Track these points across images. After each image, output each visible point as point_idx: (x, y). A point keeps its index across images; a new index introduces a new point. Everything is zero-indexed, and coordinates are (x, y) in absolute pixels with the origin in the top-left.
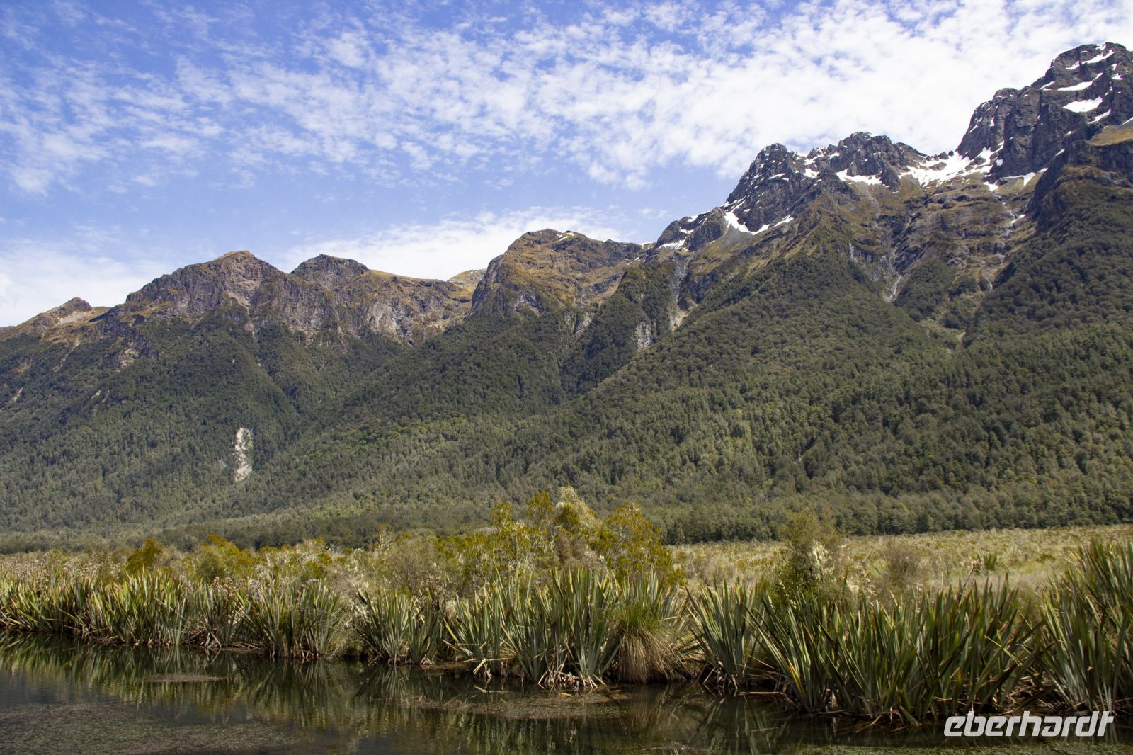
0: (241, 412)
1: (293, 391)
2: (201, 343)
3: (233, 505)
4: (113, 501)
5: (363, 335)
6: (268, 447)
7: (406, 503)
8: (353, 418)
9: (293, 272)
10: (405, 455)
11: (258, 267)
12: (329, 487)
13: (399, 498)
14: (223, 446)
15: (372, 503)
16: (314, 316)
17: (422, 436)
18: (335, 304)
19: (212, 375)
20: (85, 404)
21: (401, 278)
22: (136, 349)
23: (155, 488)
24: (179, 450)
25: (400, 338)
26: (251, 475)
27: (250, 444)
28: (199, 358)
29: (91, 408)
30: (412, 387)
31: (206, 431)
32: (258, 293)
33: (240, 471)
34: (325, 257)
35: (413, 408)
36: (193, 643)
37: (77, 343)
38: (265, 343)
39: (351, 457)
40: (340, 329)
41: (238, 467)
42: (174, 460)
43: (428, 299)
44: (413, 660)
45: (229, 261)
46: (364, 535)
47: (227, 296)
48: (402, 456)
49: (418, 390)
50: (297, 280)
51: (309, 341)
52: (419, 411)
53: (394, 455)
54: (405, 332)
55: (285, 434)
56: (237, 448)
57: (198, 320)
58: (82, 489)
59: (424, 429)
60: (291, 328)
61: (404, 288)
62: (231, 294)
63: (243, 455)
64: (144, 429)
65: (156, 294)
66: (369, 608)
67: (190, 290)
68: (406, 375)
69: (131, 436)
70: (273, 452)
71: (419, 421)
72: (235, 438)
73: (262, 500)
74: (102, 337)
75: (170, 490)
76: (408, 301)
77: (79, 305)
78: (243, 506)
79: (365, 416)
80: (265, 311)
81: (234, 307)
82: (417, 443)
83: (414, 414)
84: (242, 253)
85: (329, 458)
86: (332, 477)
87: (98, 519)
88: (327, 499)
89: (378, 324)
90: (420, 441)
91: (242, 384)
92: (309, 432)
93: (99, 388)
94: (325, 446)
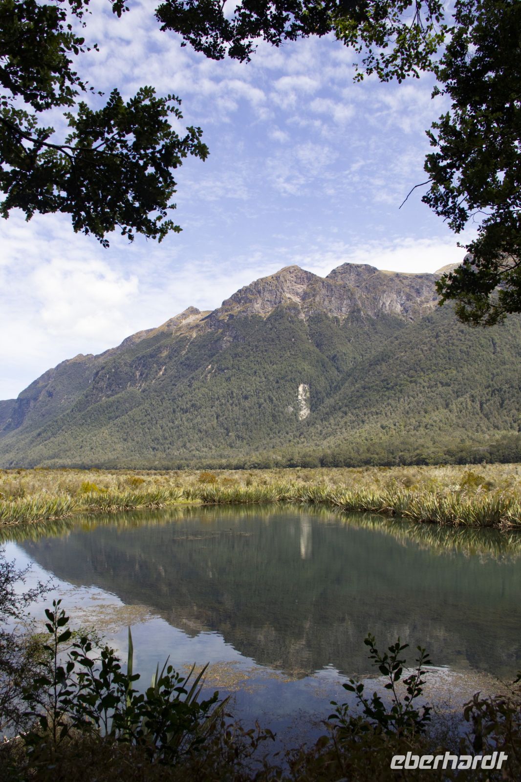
0: (301, 374)
1: (334, 357)
2: (271, 329)
3: (300, 435)
4: (224, 434)
5: (378, 316)
6: (320, 396)
7: (417, 431)
8: (376, 373)
9: (327, 277)
10: (414, 398)
11: (304, 275)
12: (363, 422)
13: (413, 428)
14: (291, 397)
15: (394, 431)
16: (344, 305)
17: (425, 384)
18: (357, 296)
19: (280, 350)
20: (202, 374)
21: (401, 274)
22: (230, 336)
23: (249, 426)
24: (262, 400)
25: (404, 316)
26: (310, 415)
27: (308, 394)
28: (270, 339)
29: (206, 376)
30: (416, 349)
31: (279, 387)
32: (305, 293)
33: (302, 413)
34: (348, 264)
35: (417, 364)
37: (194, 335)
38: (313, 326)
39: (377, 400)
40: (362, 313)
41: (301, 410)
42: (260, 407)
43: (421, 287)
45: (285, 273)
47: (285, 297)
48: (412, 398)
49: (420, 352)
50: (331, 282)
51: (342, 323)
52: (422, 367)
53: (406, 398)
54: (407, 311)
55: (330, 386)
56: (300, 397)
57: (268, 314)
58: (205, 427)
59: (426, 379)
60: (329, 314)
61: (404, 281)
62: (288, 295)
63: (303, 402)
64: (239, 388)
65: (240, 300)
67: (262, 295)
68: (411, 342)
69: (232, 393)
70: (323, 399)
71: (422, 374)
72: (298, 391)
73: (319, 431)
74: (209, 330)
75: (258, 426)
76: (407, 290)
77: (193, 311)
78: (307, 436)
79: (384, 372)
80: (311, 305)
81: (291, 304)
82: (422, 389)
83: (418, 369)
84: (293, 267)
85: (362, 402)
86: (365, 414)
87: (216, 446)
88: (363, 430)
89: (388, 308)
90: (424, 387)
91: (300, 355)
92: (347, 384)
93: (210, 363)
94: (358, 394)
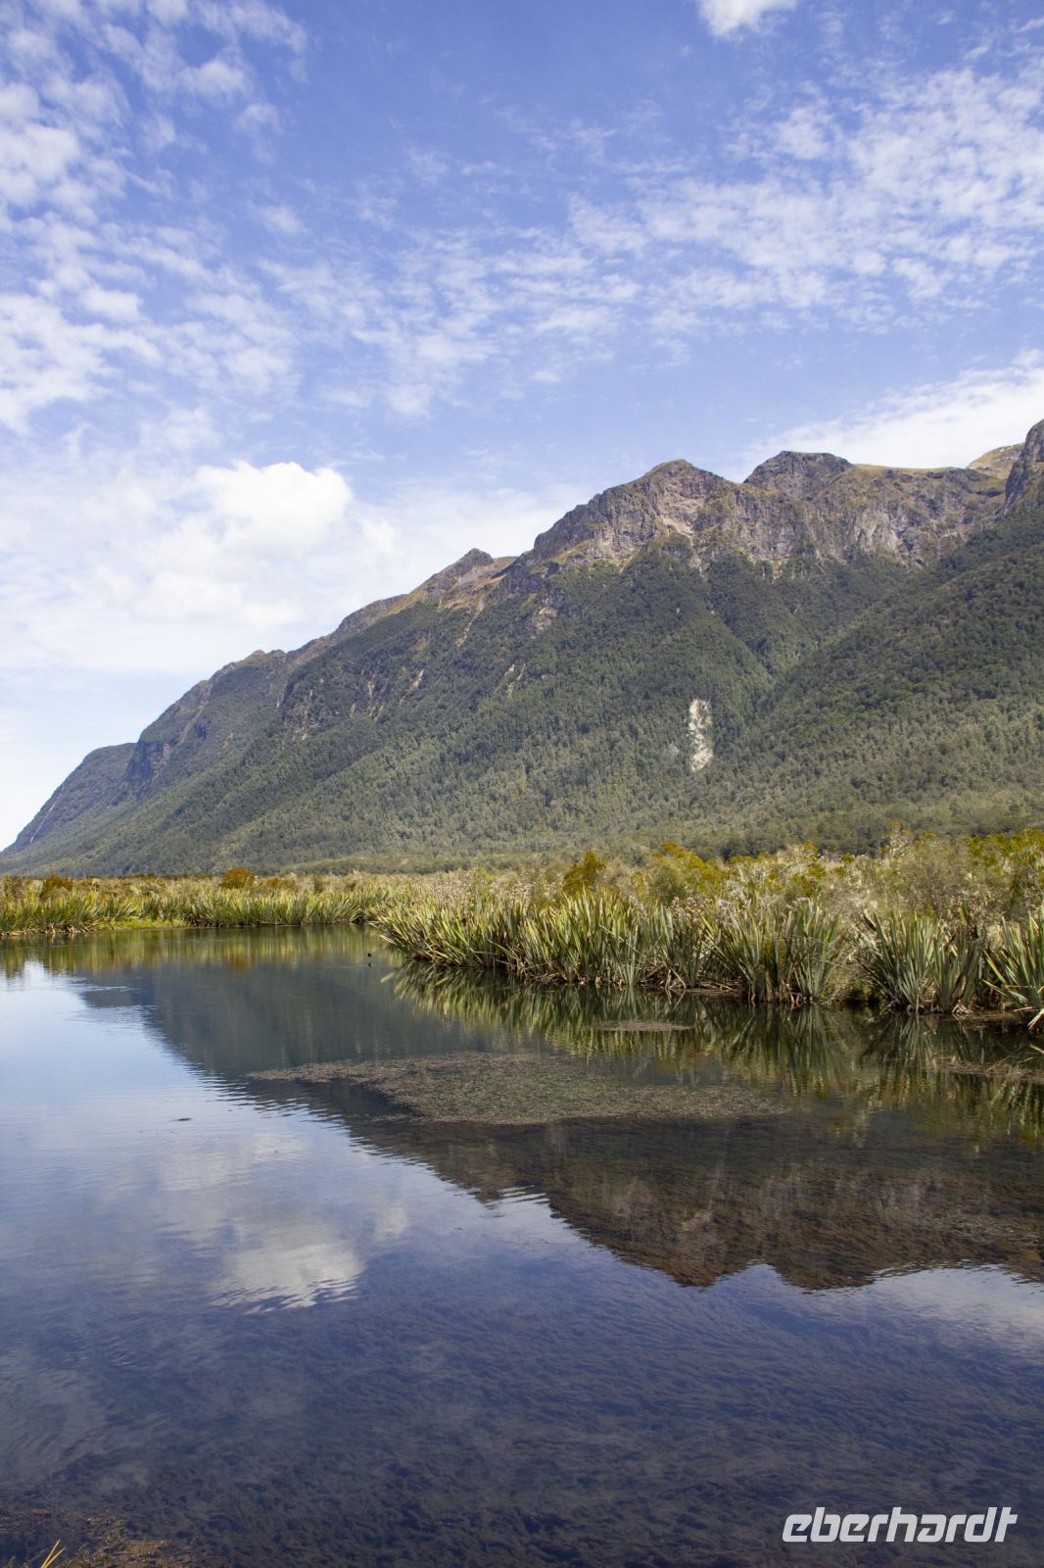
0: (693, 678)
1: (760, 645)
2: (634, 591)
3: (692, 803)
4: (541, 805)
5: (851, 557)
6: (732, 723)
7: (925, 790)
8: (845, 675)
9: (746, 481)
10: (921, 723)
11: (699, 479)
12: (817, 773)
13: (915, 783)
14: (674, 726)
15: (878, 792)
16: (781, 538)
17: (943, 695)
18: (807, 518)
19: (652, 632)
20: (497, 684)
21: (898, 470)
22: (553, 606)
23: (591, 786)
24: (617, 734)
25: (903, 557)
26: (713, 761)
27: (709, 720)
28: (632, 611)
29: (506, 688)
30: (926, 625)
31: (650, 708)
32: (702, 516)
33: (697, 757)
34: (788, 454)
35: (928, 655)
36: (651, 983)
37: (481, 607)
38: (718, 582)
39: (846, 730)
40: (817, 552)
41: (694, 752)
42: (612, 748)
43: (940, 496)
44: (941, 1008)
45: (660, 476)
46: (868, 836)
47: (662, 524)
48: (916, 724)
49: (934, 629)
50: (753, 491)
51: (776, 575)
52: (938, 659)
53: (905, 724)
54: (910, 547)
55: (754, 703)
56: (692, 726)
57: (627, 561)
58: (502, 791)
59: (946, 685)
60: (751, 558)
61: (903, 484)
62: (667, 521)
63: (700, 736)
64: (571, 710)
65: (570, 532)
66: (879, 936)
67: (614, 521)
68: (916, 609)
69: (557, 721)
70: (739, 729)
71: (938, 674)
72: (688, 714)
73: (729, 794)
74: (510, 596)
75: (609, 787)
76: (911, 502)
77: (477, 558)
78: (705, 804)
79: (861, 671)
80: (714, 539)
81: (672, 537)
82: (937, 705)
83: (931, 664)
84: (676, 463)
85: (815, 732)
86: (821, 759)
87: (525, 828)
88: (816, 789)
89: (871, 541)
90: (941, 701)
91: (692, 641)
92: (786, 699)
93: (513, 662)
94: (809, 717)
